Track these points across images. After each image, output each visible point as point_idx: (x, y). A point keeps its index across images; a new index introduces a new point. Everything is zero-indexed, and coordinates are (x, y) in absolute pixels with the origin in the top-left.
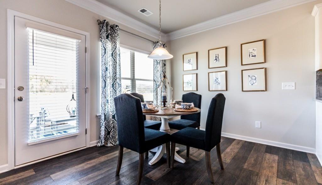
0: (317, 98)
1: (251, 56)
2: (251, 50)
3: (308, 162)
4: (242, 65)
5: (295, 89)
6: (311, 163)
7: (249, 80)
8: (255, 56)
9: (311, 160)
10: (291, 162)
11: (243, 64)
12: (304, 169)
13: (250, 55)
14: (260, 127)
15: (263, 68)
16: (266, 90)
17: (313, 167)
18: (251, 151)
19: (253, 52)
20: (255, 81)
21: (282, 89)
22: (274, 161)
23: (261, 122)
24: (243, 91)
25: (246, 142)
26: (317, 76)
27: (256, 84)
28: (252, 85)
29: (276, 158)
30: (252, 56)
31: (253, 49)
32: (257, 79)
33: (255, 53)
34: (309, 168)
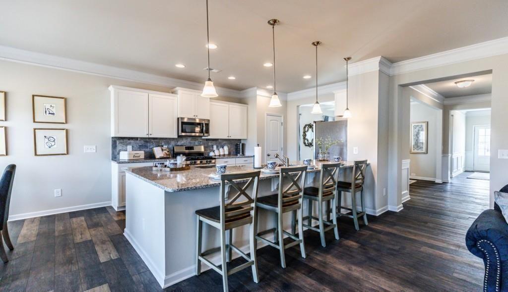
0: (112, 160)
1: (48, 112)
2: (48, 106)
3: (108, 212)
4: (34, 122)
5: (96, 151)
6: (110, 212)
7: (46, 142)
8: (53, 114)
9: (109, 210)
10: (96, 216)
11: (36, 121)
12: (106, 217)
13: (46, 111)
14: (60, 195)
15: (64, 129)
16: (68, 153)
17: (111, 214)
18: (55, 222)
19: (51, 108)
20: (53, 143)
21: (85, 152)
22: (82, 221)
23: (61, 190)
24: (36, 154)
25: (42, 217)
26: (112, 141)
27: (55, 146)
28: (50, 147)
29: (83, 218)
30: (50, 113)
31: (50, 105)
32: (55, 141)
33: (54, 111)
34: (108, 215)
